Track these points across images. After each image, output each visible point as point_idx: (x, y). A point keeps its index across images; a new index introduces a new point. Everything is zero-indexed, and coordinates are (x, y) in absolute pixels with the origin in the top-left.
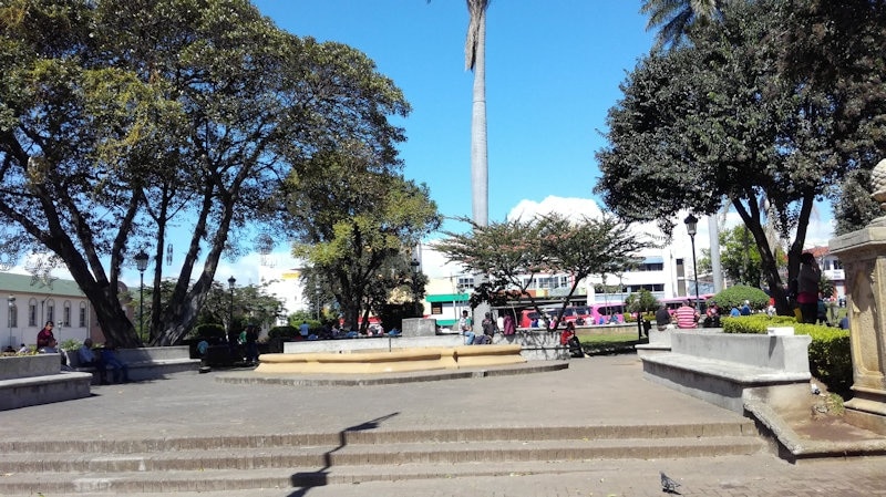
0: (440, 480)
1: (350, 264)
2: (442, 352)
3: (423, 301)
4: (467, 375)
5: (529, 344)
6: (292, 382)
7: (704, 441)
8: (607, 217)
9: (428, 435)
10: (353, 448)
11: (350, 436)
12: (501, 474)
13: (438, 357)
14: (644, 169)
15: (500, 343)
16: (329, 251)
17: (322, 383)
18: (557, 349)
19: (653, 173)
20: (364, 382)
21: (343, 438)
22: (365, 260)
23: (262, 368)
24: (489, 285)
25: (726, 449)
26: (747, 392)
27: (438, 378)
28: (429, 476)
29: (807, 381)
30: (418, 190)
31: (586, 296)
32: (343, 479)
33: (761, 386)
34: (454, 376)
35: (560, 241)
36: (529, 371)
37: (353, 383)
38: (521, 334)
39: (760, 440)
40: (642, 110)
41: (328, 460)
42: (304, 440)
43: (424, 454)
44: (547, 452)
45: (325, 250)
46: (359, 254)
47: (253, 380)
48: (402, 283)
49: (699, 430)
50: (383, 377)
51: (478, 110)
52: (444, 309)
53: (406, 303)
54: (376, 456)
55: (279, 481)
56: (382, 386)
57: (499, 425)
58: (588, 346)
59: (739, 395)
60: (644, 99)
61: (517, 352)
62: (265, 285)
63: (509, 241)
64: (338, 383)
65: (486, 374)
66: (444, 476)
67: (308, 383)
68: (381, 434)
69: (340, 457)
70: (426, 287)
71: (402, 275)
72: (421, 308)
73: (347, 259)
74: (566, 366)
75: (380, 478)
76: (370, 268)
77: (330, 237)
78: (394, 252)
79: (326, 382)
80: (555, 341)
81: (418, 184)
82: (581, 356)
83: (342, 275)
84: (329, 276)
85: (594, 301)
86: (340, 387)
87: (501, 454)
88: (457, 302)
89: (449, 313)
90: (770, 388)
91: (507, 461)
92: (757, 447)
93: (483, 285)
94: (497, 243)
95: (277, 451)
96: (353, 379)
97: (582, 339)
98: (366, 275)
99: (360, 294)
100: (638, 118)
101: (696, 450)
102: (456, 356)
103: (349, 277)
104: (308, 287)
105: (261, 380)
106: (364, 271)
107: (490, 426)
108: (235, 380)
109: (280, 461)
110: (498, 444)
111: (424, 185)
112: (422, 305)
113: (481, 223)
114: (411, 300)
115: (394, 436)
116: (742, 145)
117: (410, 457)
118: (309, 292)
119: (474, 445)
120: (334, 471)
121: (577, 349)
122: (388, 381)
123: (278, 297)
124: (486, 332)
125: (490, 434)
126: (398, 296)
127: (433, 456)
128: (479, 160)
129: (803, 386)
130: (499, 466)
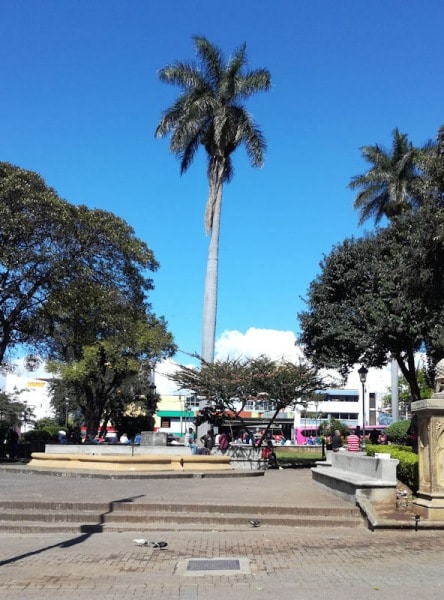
0: (171, 532)
1: (96, 380)
2: (173, 458)
3: (155, 416)
4: (190, 476)
5: (238, 456)
6: (60, 474)
7: (329, 518)
8: (303, 363)
9: (165, 507)
10: (116, 513)
11: (116, 506)
12: (207, 530)
13: (169, 462)
14: (332, 330)
15: (216, 454)
16: (77, 368)
17: (83, 476)
18: (259, 461)
19: (337, 335)
20: (115, 477)
21: (111, 507)
22: (108, 379)
23: (33, 463)
24: (211, 409)
25: (340, 523)
26: (358, 492)
27: (169, 477)
28: (164, 530)
29: (394, 487)
30: (158, 322)
31: (293, 420)
32: (112, 529)
33: (367, 488)
34: (180, 476)
35: (266, 379)
36: (235, 475)
37: (107, 477)
38: (233, 448)
39: (361, 519)
40: (334, 286)
41: (102, 519)
42: (86, 507)
43: (162, 518)
44: (235, 519)
45: (75, 368)
46: (104, 372)
47: (29, 471)
48: (138, 399)
49: (327, 512)
50: (129, 474)
51: (211, 266)
52: (172, 423)
53: (140, 417)
54: (132, 517)
55: (73, 529)
56: (129, 481)
57: (209, 504)
58: (282, 461)
59: (354, 493)
60: (336, 278)
61: (227, 462)
62: (18, 393)
63: (229, 376)
64: (96, 476)
65: (203, 476)
66: (173, 530)
67: (73, 475)
68: (135, 506)
69: (110, 517)
70: (158, 404)
71: (138, 392)
72: (153, 421)
73: (92, 376)
74: (262, 474)
75: (134, 530)
76: (112, 385)
77: (79, 356)
78: (134, 373)
79: (87, 475)
80: (257, 455)
81: (157, 317)
82: (277, 468)
83: (88, 390)
84: (76, 390)
85: (299, 424)
86: (97, 480)
87: (208, 520)
88: (184, 418)
89: (176, 428)
90: (373, 490)
91: (212, 524)
92: (358, 523)
93: (207, 408)
94: (218, 376)
95: (69, 512)
96: (106, 474)
97: (279, 455)
98: (109, 390)
99: (101, 406)
100: (331, 291)
101: (322, 523)
102: (182, 462)
103: (94, 391)
104: (55, 398)
105: (36, 472)
106: (107, 387)
107: (203, 504)
108: (15, 471)
109: (72, 518)
110: (207, 514)
111: (162, 318)
112: (153, 419)
113: (208, 360)
114: (144, 414)
115: (142, 507)
116: (400, 321)
117: (153, 519)
118: (57, 402)
119: (192, 514)
120: (106, 525)
121: (273, 463)
122: (133, 477)
123: (30, 404)
124: (206, 446)
125: (203, 508)
126: (134, 410)
127: (167, 519)
128: (209, 307)
129: (392, 490)
130: (206, 526)
